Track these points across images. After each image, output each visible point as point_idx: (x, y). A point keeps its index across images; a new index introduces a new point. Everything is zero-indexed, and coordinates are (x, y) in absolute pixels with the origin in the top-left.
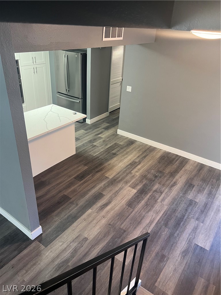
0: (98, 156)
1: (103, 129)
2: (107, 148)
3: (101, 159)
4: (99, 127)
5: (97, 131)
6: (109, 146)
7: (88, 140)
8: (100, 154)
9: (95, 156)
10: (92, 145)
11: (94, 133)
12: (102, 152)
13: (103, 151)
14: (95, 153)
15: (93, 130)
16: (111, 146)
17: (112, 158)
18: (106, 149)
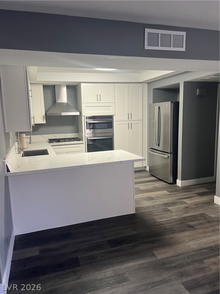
0: (164, 223)
1: (196, 194)
2: (185, 217)
3: (164, 227)
4: (190, 192)
5: (185, 195)
6: (189, 215)
7: (165, 202)
8: (168, 221)
9: (159, 222)
10: (164, 209)
11: (179, 196)
12: (173, 219)
13: (176, 219)
14: (162, 218)
15: (179, 193)
16: (192, 216)
17: (183, 231)
18: (182, 217)
